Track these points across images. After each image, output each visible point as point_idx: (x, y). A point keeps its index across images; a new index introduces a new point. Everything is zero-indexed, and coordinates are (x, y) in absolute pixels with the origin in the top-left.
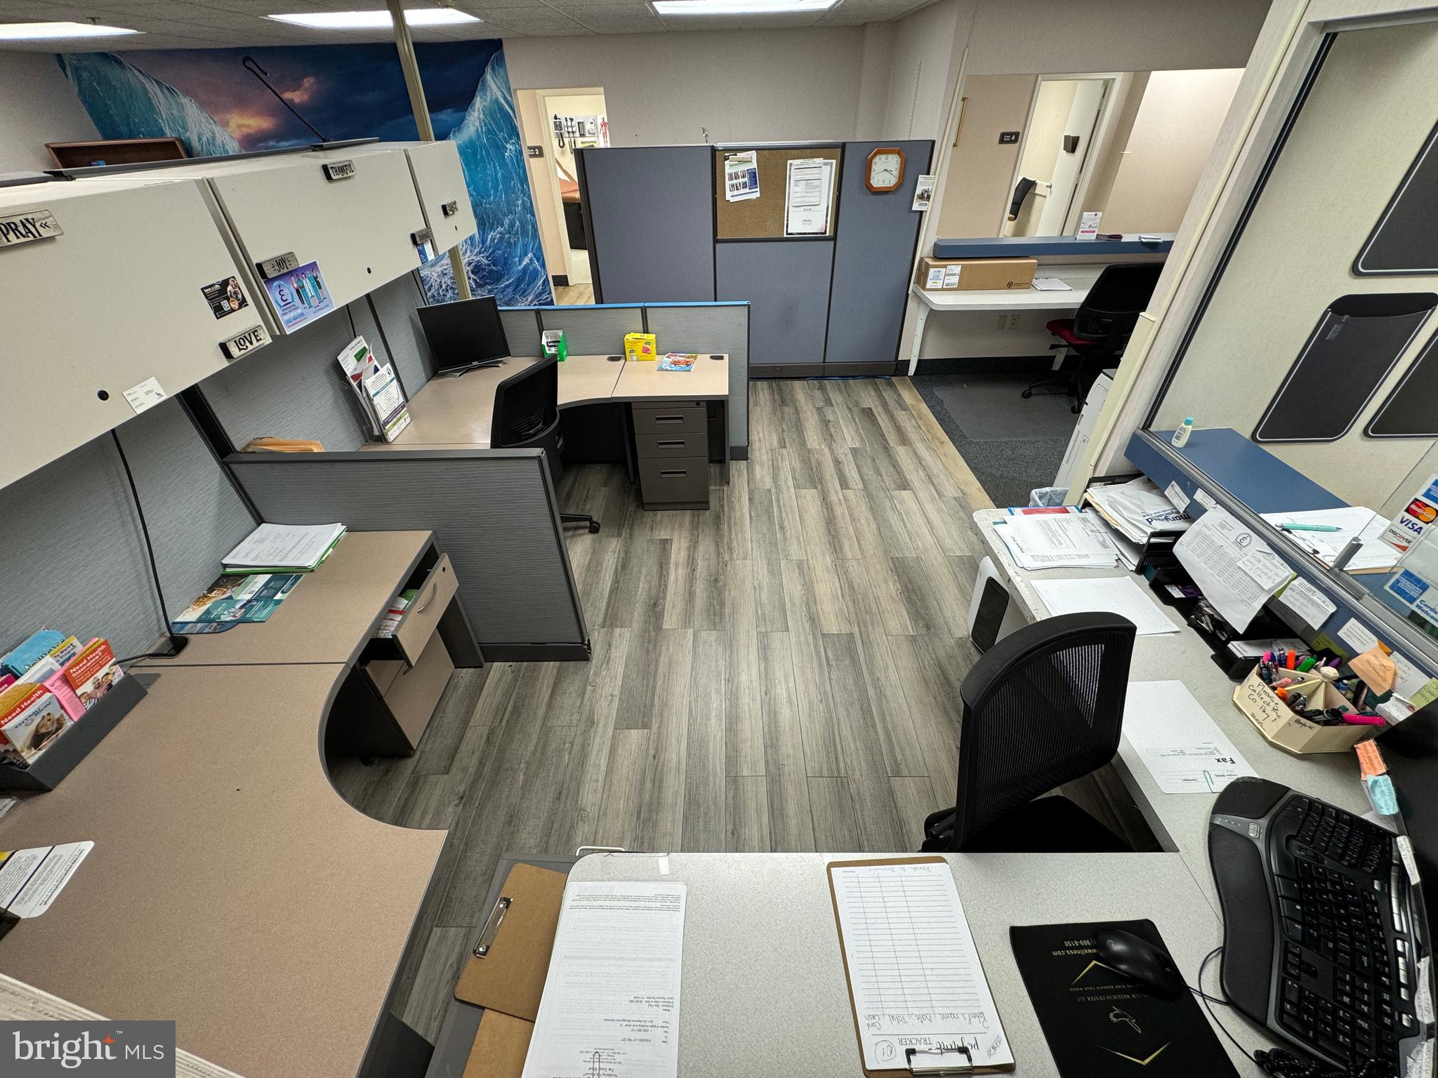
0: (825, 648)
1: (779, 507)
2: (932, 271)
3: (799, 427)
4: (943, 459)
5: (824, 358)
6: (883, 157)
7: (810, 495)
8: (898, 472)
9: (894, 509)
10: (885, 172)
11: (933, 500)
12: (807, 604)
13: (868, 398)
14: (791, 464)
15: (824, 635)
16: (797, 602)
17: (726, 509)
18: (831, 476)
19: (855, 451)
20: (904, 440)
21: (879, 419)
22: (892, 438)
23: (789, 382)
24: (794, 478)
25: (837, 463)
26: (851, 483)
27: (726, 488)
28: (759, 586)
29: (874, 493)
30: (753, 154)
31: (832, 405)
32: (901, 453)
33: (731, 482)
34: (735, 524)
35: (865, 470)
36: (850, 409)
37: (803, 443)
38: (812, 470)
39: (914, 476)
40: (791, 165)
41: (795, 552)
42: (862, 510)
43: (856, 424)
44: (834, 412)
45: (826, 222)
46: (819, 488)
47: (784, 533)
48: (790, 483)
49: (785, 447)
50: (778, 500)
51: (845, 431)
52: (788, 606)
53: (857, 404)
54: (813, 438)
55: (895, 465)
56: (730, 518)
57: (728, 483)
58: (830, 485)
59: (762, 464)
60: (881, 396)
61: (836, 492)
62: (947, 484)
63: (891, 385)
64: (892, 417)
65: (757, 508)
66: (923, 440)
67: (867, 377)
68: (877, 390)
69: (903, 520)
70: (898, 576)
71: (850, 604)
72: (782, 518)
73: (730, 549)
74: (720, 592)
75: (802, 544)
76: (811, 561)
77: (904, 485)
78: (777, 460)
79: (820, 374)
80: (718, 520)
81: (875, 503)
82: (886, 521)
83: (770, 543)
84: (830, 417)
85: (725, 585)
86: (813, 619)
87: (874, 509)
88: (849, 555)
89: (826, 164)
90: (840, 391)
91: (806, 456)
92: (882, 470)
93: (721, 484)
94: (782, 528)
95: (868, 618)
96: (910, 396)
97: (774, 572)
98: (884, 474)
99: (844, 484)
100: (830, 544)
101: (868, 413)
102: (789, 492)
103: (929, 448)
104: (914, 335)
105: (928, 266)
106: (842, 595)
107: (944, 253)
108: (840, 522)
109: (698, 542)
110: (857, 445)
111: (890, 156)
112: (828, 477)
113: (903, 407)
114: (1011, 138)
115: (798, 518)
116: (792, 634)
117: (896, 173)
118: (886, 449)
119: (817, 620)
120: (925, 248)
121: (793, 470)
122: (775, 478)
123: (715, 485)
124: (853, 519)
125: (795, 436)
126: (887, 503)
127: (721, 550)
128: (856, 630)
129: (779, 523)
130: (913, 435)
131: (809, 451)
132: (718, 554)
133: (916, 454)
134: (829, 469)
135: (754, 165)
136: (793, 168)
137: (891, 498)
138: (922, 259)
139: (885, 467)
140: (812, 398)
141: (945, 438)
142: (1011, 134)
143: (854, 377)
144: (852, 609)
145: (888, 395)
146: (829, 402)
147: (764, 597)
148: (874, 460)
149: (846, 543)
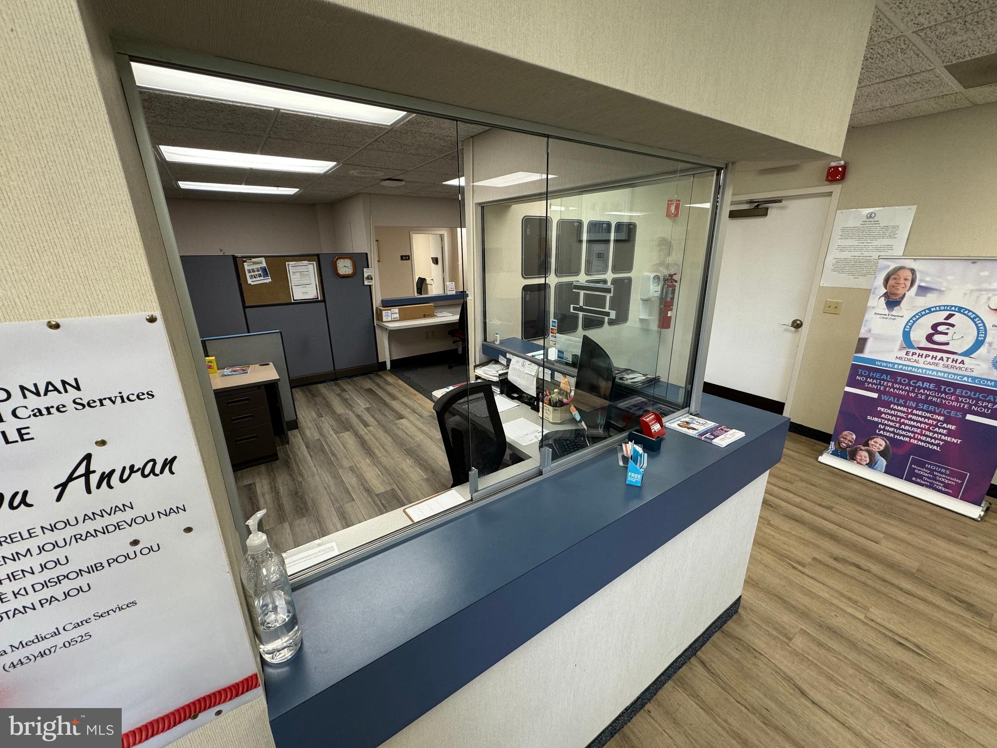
0: (380, 501)
1: (329, 446)
2: (383, 312)
3: (328, 405)
4: (418, 401)
5: (334, 368)
6: (342, 260)
7: (347, 436)
8: (396, 413)
9: (399, 428)
10: (345, 267)
11: (418, 419)
12: (362, 484)
13: (367, 384)
14: (329, 423)
15: (377, 495)
16: (355, 485)
17: (291, 456)
18: (358, 424)
19: (367, 409)
20: (394, 398)
21: (377, 392)
22: (387, 399)
23: (315, 386)
24: (333, 430)
25: (358, 416)
26: (370, 424)
27: (287, 446)
28: (328, 486)
29: (385, 424)
30: (263, 260)
31: (346, 391)
32: (395, 404)
33: (290, 442)
34: (300, 461)
35: (376, 416)
36: (358, 391)
37: (333, 412)
38: (344, 423)
39: (405, 412)
40: (288, 264)
41: (346, 463)
42: (381, 434)
43: (364, 397)
44: (349, 394)
45: (317, 292)
46: (351, 430)
47: (336, 457)
48: (332, 432)
49: (322, 417)
50: (327, 443)
51: (359, 401)
52: (350, 489)
53: (362, 388)
54: (339, 408)
55: (393, 410)
56: (295, 460)
57: (288, 443)
58: (358, 428)
59: (310, 428)
60: (374, 382)
61: (363, 430)
62: (423, 411)
63: (380, 376)
64: (384, 390)
65: (313, 450)
66: (405, 396)
67: (363, 374)
68: (371, 379)
69: (405, 432)
70: (410, 456)
71: (388, 477)
72: (332, 451)
73: (302, 475)
74: (302, 498)
75: (350, 459)
76: (358, 465)
77: (401, 417)
78: (319, 424)
79: (335, 377)
80: (287, 464)
81: (387, 428)
82: (396, 435)
83: (328, 464)
84: (347, 397)
85: (304, 493)
86: (368, 491)
87: (387, 431)
88: (380, 455)
89: (310, 264)
90: (349, 384)
91: (338, 418)
92: (386, 414)
93: (283, 445)
94: (334, 455)
95: (400, 479)
96: (391, 379)
97: (336, 476)
98: (388, 415)
99: (366, 425)
100: (366, 453)
101: (370, 391)
102: (332, 437)
103: (409, 398)
104: (384, 348)
105: (381, 311)
106: (382, 474)
107: (388, 304)
108: (370, 442)
109: (275, 478)
110: (368, 406)
111: (346, 260)
112: (355, 424)
113: (389, 384)
114: (406, 258)
115: (343, 448)
116: (358, 501)
117: (351, 268)
118: (385, 404)
119: (370, 490)
120: (377, 302)
121: (332, 426)
122: (321, 433)
123: (279, 446)
124: (376, 439)
125: (327, 410)
126: (394, 427)
127: (295, 477)
128: (395, 487)
129: (331, 453)
130: (399, 395)
131: (339, 415)
132: (293, 480)
133: (402, 402)
134: (355, 421)
135: (264, 265)
136: (290, 266)
137: (396, 424)
138: (377, 308)
139: (388, 413)
140: (333, 391)
141: (416, 392)
142: (406, 256)
143: (356, 376)
144: (390, 479)
145: (378, 380)
146: (344, 390)
147: (333, 490)
148: (380, 410)
149: (376, 451)
